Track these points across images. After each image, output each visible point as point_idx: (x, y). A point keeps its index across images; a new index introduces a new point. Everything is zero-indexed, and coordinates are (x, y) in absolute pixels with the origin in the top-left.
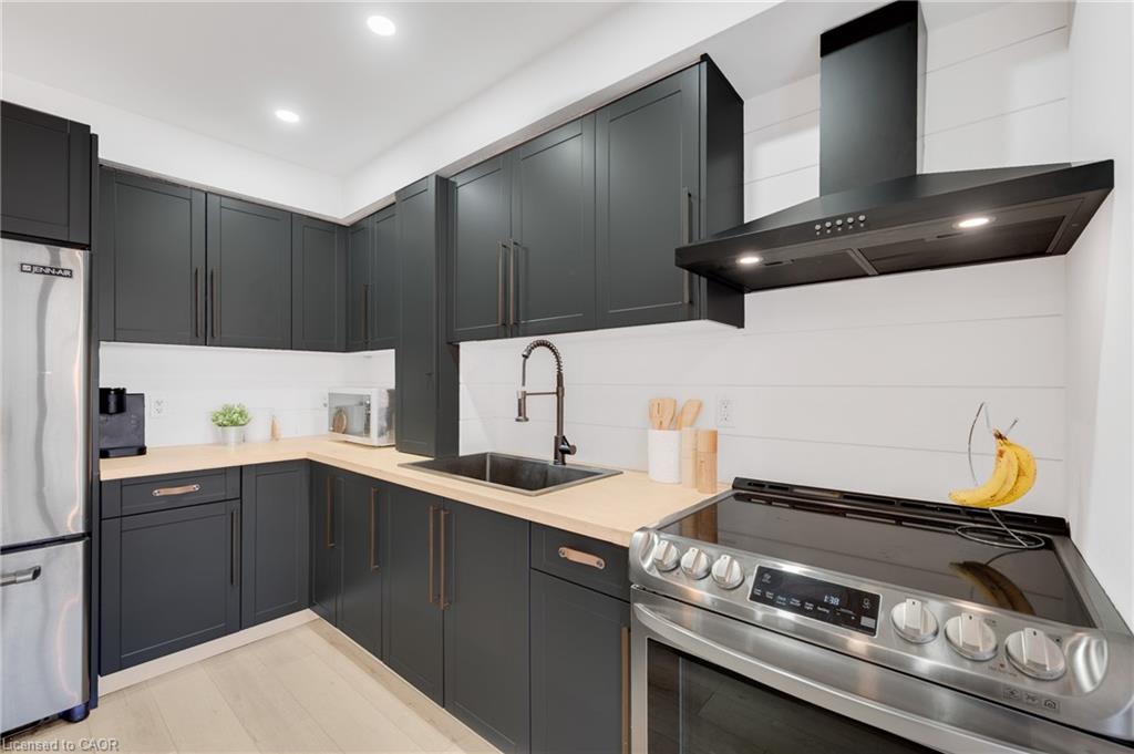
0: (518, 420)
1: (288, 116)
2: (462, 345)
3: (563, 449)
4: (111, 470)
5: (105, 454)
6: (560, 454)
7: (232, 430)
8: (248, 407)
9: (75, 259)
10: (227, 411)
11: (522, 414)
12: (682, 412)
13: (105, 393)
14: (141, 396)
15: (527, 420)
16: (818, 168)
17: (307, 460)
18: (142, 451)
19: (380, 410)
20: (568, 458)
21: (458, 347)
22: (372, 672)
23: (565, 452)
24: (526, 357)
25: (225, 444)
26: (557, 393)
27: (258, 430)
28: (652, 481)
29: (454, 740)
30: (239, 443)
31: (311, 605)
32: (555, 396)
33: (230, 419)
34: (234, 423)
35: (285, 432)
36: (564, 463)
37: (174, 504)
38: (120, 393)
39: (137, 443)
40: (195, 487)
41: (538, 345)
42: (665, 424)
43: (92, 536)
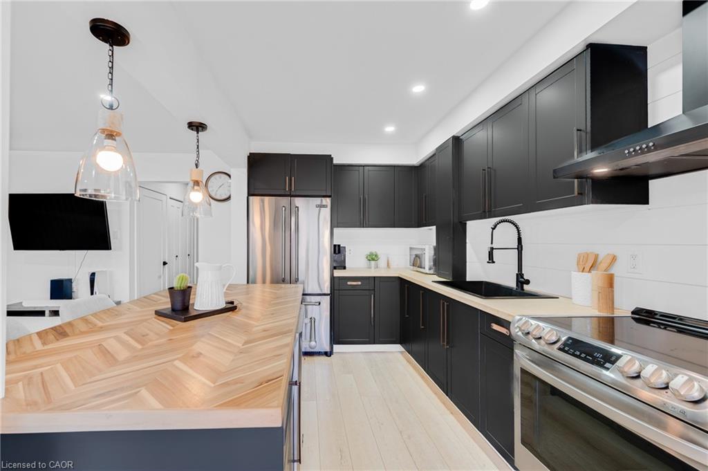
0: (488, 262)
1: (390, 129)
2: (468, 222)
3: (522, 281)
4: (338, 273)
5: (335, 268)
6: (519, 284)
7: (373, 262)
8: (379, 253)
9: (327, 201)
10: (371, 254)
11: (491, 259)
12: (601, 262)
13: (335, 246)
14: (345, 247)
15: (494, 262)
16: (681, 92)
17: (399, 277)
18: (345, 268)
19: (429, 256)
20: (525, 287)
21: (466, 224)
22: (423, 377)
23: (522, 283)
24: (493, 229)
25: (370, 268)
26: (518, 249)
27: (382, 262)
28: (574, 304)
29: (452, 413)
30: (375, 268)
31: (401, 343)
32: (516, 250)
33: (373, 258)
34: (373, 260)
35: (393, 265)
36: (523, 290)
37: (354, 288)
38: (339, 246)
39: (343, 265)
40: (360, 283)
41: (502, 222)
42: (587, 269)
43: (332, 295)
